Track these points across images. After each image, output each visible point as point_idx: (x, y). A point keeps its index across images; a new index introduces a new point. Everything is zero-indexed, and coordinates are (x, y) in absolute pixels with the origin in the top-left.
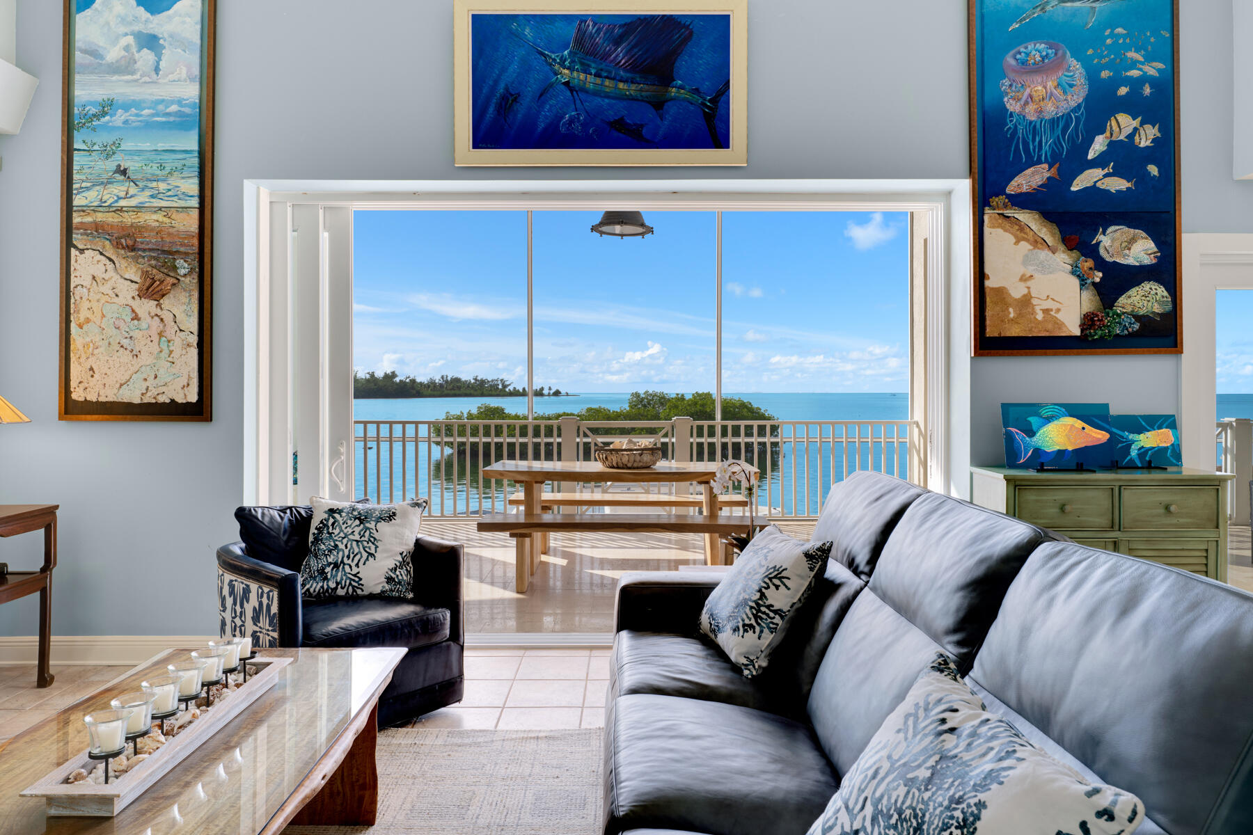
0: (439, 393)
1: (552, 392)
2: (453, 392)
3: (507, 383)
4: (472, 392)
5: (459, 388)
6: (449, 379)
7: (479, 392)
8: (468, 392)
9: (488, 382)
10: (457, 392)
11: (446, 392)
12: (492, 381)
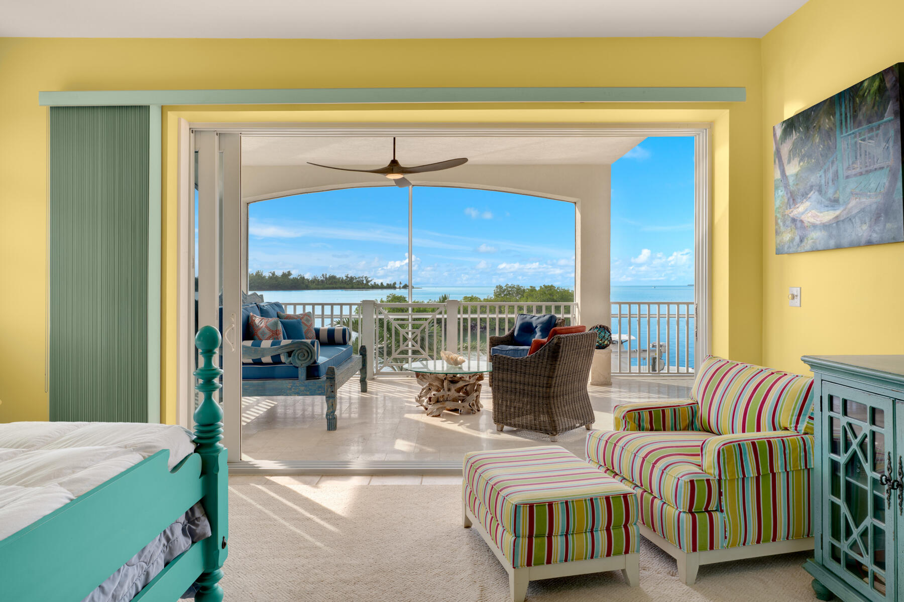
0: (322, 286)
1: (402, 286)
2: (331, 286)
3: (370, 279)
4: (345, 285)
5: (336, 283)
6: (328, 276)
7: (350, 286)
8: (342, 286)
9: (356, 278)
10: (334, 286)
11: (327, 286)
12: (359, 278)
